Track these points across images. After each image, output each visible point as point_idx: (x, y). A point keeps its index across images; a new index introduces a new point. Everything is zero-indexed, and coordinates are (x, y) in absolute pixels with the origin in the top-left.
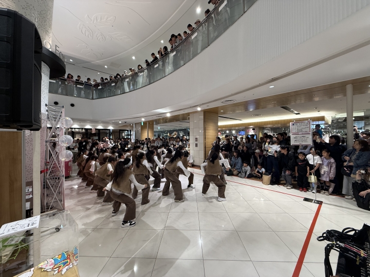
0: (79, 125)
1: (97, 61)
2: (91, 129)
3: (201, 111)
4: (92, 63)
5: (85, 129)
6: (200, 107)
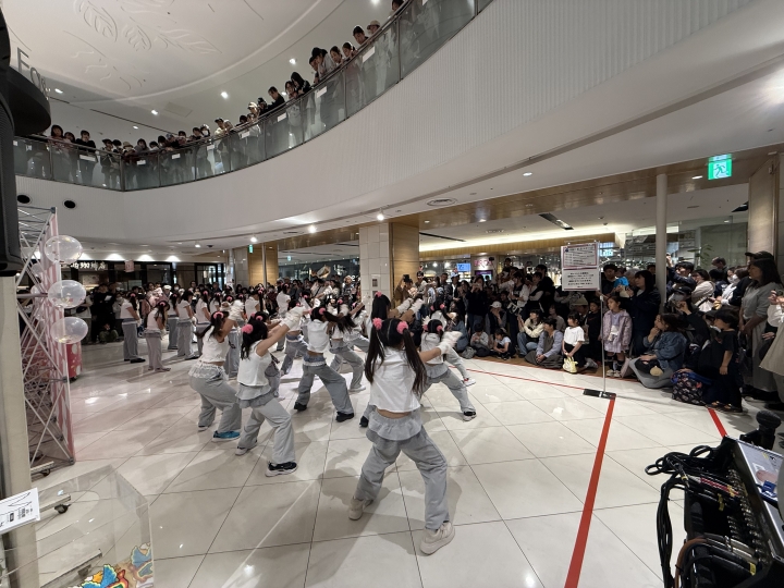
0: (89, 253)
1: (130, 99)
2: (123, 263)
3: (385, 221)
5: (106, 262)
6: (382, 213)
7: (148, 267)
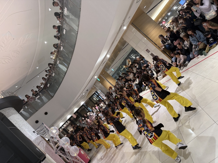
0: (62, 121)
1: (30, 71)
3: (128, 26)
4: (28, 74)
5: (68, 120)
7: (79, 111)
